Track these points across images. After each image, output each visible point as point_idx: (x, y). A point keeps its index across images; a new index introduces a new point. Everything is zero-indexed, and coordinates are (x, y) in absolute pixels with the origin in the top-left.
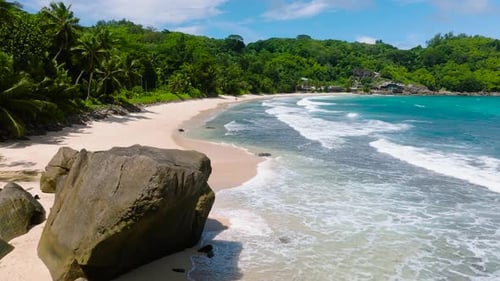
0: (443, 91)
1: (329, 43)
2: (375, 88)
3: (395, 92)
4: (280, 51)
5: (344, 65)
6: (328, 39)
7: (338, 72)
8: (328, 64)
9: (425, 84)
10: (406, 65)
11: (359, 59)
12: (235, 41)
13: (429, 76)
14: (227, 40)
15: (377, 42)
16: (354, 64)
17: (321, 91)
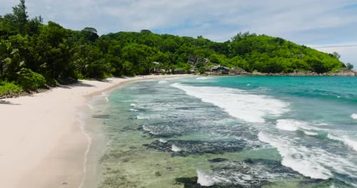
0: (255, 73)
1: (165, 37)
2: (209, 71)
3: (223, 73)
4: (129, 42)
5: (180, 53)
6: (164, 34)
7: (177, 58)
8: (168, 52)
9: (242, 68)
10: (224, 54)
11: (191, 48)
12: (90, 32)
13: (244, 62)
14: (83, 32)
15: (198, 37)
16: (188, 52)
17: (169, 73)
